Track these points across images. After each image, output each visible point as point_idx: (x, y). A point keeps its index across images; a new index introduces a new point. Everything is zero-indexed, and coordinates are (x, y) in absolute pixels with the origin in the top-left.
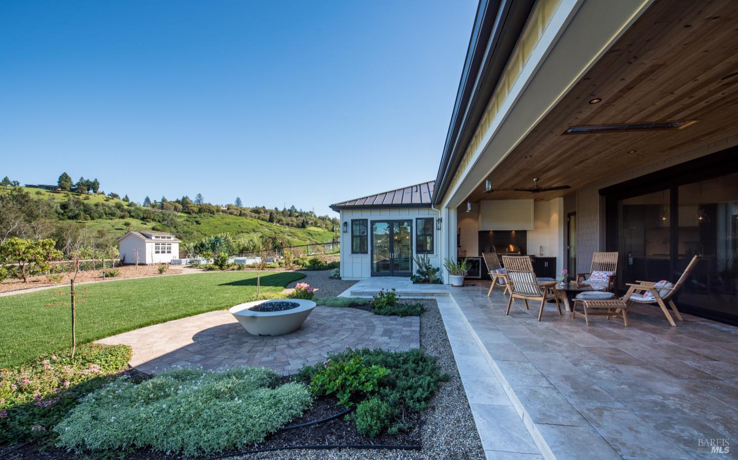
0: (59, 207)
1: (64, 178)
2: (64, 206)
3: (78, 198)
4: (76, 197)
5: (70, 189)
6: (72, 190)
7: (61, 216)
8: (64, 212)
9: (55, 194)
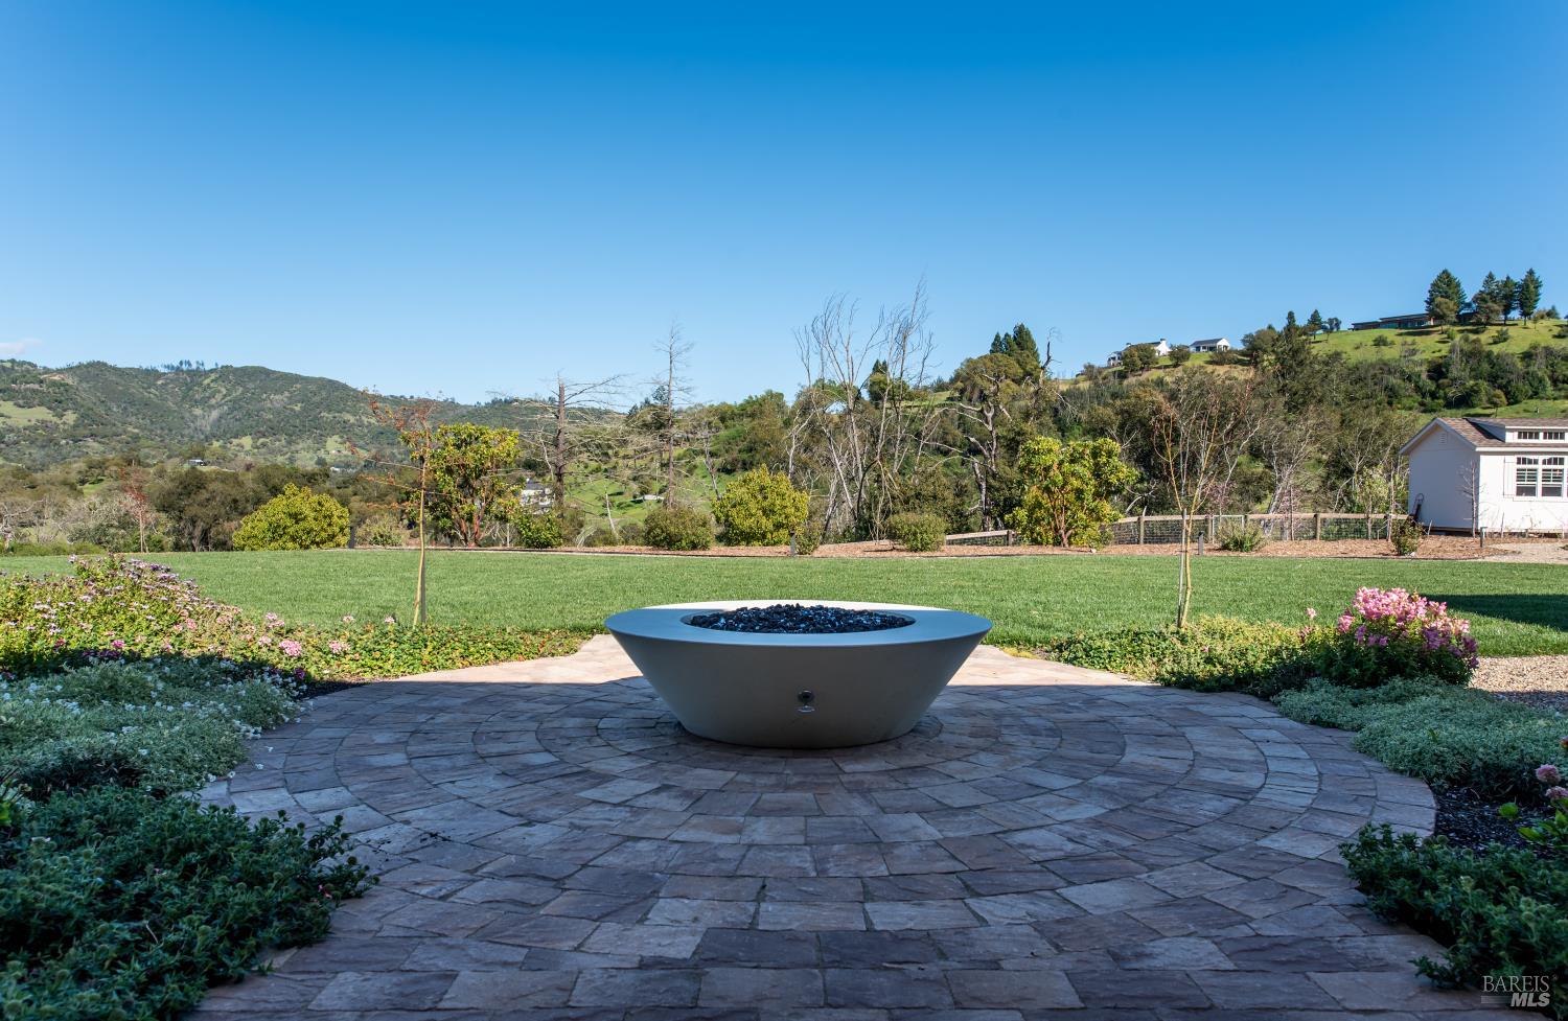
0: (1424, 376)
1: (1445, 285)
2: (1438, 371)
3: (1474, 341)
4: (1473, 337)
5: (1458, 317)
6: (1462, 320)
7: (1428, 400)
8: (1438, 386)
9: (1417, 338)
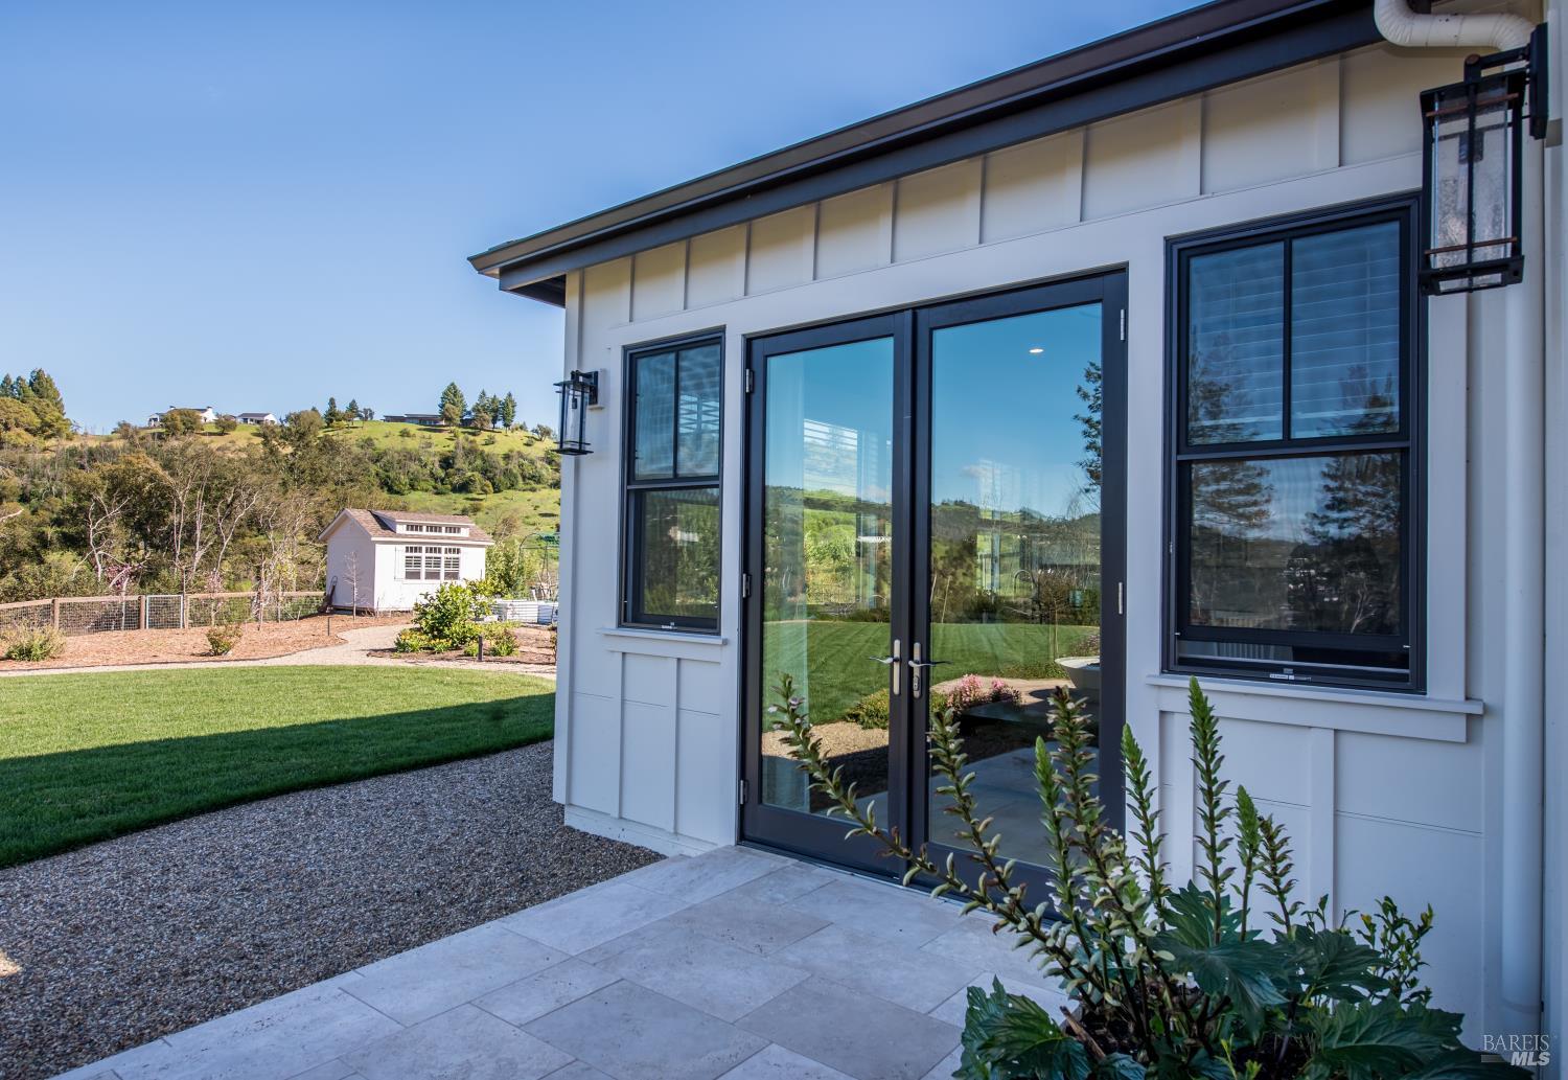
0: (437, 465)
1: (452, 394)
2: (447, 462)
3: (471, 442)
4: (471, 438)
5: (462, 421)
6: (465, 423)
7: (439, 485)
8: (447, 474)
9: (433, 434)
